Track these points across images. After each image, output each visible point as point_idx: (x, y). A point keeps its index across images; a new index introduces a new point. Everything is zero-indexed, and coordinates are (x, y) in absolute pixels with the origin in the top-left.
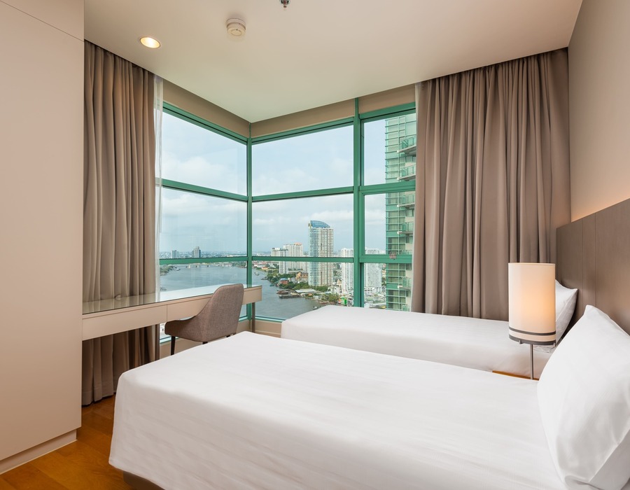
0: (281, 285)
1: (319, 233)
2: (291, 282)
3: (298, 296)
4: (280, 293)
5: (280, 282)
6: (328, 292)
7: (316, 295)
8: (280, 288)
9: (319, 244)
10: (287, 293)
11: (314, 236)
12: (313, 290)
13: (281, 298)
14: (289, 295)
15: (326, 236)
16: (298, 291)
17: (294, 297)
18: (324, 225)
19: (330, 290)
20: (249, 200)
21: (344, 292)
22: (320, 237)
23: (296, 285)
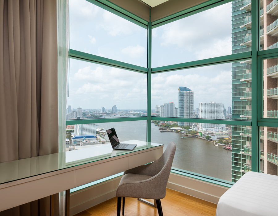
0: (161, 126)
1: (185, 94)
2: (167, 124)
3: (171, 132)
4: (160, 129)
5: (160, 124)
6: (190, 130)
7: (182, 131)
8: (161, 127)
9: (185, 101)
10: (165, 130)
11: (181, 97)
12: (181, 128)
13: (161, 132)
14: (166, 131)
15: (189, 96)
16: (171, 128)
17: (169, 132)
18: (187, 90)
19: (191, 129)
20: (149, 71)
21: (200, 129)
22: (185, 97)
23: (171, 125)
